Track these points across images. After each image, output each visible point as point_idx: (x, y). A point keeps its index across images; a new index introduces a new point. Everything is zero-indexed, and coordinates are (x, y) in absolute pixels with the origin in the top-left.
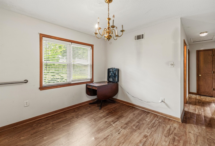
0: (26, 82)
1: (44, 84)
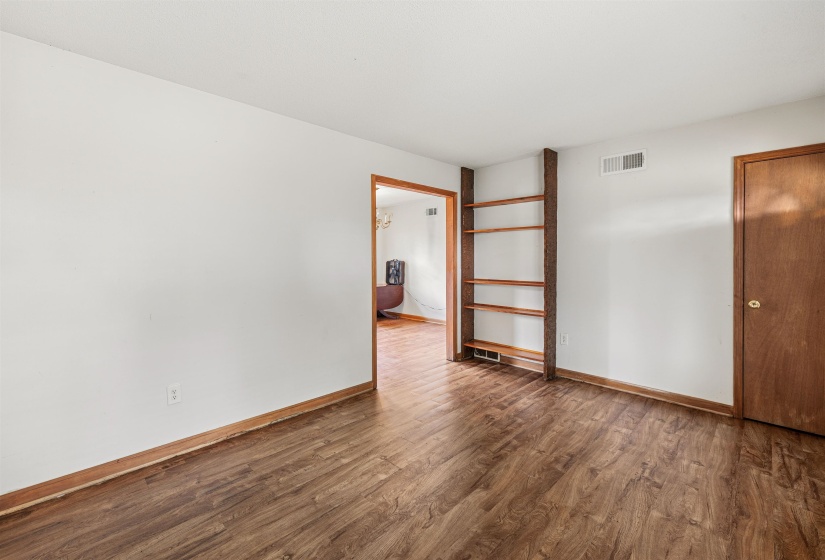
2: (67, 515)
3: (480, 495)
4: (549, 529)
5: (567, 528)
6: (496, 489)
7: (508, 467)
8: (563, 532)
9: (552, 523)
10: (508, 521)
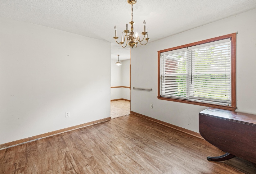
0: (151, 90)
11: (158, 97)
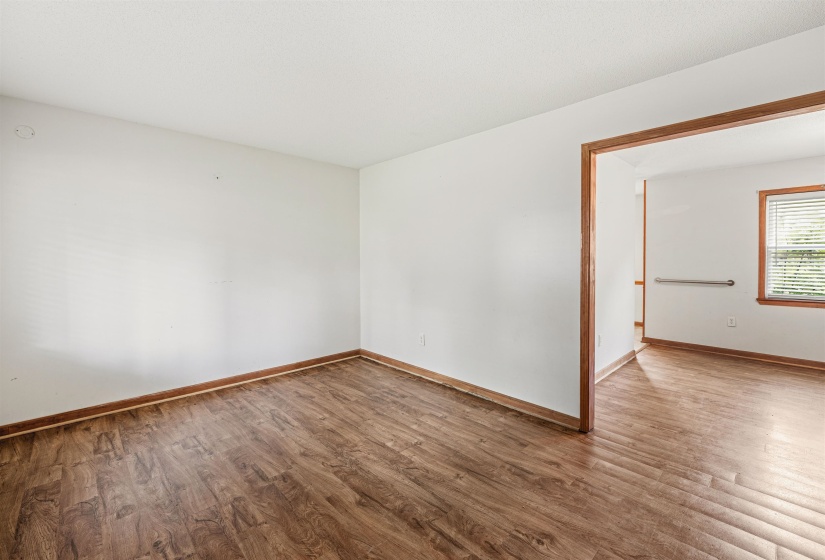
0: (731, 283)
1: (769, 292)
2: (370, 369)
3: (350, 497)
4: (285, 537)
5: (279, 554)
6: (358, 511)
7: (396, 530)
8: (275, 548)
9: (291, 543)
10: (309, 510)
11: (758, 300)
